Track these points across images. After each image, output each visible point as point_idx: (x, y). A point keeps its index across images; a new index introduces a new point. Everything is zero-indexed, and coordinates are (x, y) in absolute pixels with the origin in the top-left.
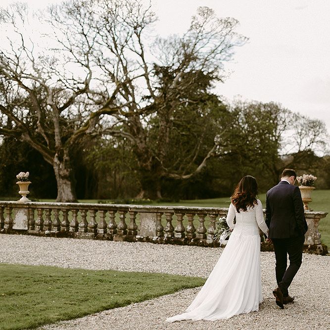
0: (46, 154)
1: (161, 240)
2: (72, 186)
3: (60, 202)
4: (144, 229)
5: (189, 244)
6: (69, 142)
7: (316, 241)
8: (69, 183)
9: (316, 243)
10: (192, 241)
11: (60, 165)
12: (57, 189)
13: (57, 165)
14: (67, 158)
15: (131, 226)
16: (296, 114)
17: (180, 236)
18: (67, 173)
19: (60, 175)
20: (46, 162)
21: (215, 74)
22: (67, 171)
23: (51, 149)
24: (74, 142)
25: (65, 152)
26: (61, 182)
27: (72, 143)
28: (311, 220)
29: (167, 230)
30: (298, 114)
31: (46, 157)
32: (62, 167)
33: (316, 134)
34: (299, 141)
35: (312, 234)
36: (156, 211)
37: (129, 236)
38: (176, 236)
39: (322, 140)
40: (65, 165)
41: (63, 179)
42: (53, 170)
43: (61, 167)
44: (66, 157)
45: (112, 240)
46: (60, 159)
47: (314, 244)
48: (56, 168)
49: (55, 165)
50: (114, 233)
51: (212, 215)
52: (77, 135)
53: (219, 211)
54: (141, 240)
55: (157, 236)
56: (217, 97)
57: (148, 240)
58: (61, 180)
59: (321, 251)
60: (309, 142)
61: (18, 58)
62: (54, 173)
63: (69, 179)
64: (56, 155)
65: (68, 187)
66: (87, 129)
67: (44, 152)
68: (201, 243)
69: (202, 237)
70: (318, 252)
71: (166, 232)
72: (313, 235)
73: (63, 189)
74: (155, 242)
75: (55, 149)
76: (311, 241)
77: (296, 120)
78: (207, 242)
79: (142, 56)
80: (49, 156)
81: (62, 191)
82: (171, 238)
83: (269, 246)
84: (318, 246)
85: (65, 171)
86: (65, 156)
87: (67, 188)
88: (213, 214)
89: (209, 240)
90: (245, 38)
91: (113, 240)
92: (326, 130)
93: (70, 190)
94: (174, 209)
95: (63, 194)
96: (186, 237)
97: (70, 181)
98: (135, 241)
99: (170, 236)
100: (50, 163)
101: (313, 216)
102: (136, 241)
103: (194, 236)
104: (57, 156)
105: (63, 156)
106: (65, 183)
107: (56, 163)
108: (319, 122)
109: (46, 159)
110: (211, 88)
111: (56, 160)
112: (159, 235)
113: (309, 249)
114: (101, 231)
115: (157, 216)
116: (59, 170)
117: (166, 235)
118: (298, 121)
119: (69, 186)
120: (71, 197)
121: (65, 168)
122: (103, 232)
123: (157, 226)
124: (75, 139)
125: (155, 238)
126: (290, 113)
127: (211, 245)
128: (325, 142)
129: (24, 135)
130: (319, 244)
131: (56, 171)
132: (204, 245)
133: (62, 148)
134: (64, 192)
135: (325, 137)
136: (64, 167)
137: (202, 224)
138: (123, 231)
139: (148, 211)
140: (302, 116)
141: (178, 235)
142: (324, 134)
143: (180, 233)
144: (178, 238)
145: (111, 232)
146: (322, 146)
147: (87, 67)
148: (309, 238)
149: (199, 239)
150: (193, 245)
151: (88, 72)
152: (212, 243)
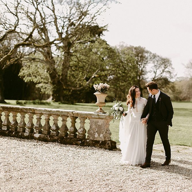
5: (12, 135)
7: (106, 138)
9: (106, 140)
10: (14, 133)
16: (154, 54)
17: (6, 129)
28: (103, 120)
30: (155, 54)
33: (166, 67)
34: (155, 71)
38: (3, 129)
39: (169, 71)
47: (105, 141)
53: (34, 110)
59: (109, 146)
60: (162, 72)
66: (12, 55)
68: (20, 135)
69: (21, 131)
70: (107, 147)
72: (104, 133)
76: (103, 138)
77: (154, 58)
78: (25, 135)
79: (53, 11)
83: (70, 140)
84: (108, 142)
88: (31, 113)
89: (27, 134)
90: (120, 3)
92: (172, 65)
96: (10, 130)
101: (104, 117)
103: (16, 130)
108: (168, 59)
110: (103, 35)
113: (100, 145)
118: (155, 58)
126: (151, 53)
128: (171, 72)
130: (109, 141)
132: (22, 137)
135: (171, 69)
137: (22, 120)
140: (158, 55)
142: (170, 67)
143: (6, 127)
144: (4, 130)
146: (169, 74)
147: (16, 15)
148: (101, 135)
149: (19, 132)
150: (14, 136)
151: (17, 19)
152: (28, 136)
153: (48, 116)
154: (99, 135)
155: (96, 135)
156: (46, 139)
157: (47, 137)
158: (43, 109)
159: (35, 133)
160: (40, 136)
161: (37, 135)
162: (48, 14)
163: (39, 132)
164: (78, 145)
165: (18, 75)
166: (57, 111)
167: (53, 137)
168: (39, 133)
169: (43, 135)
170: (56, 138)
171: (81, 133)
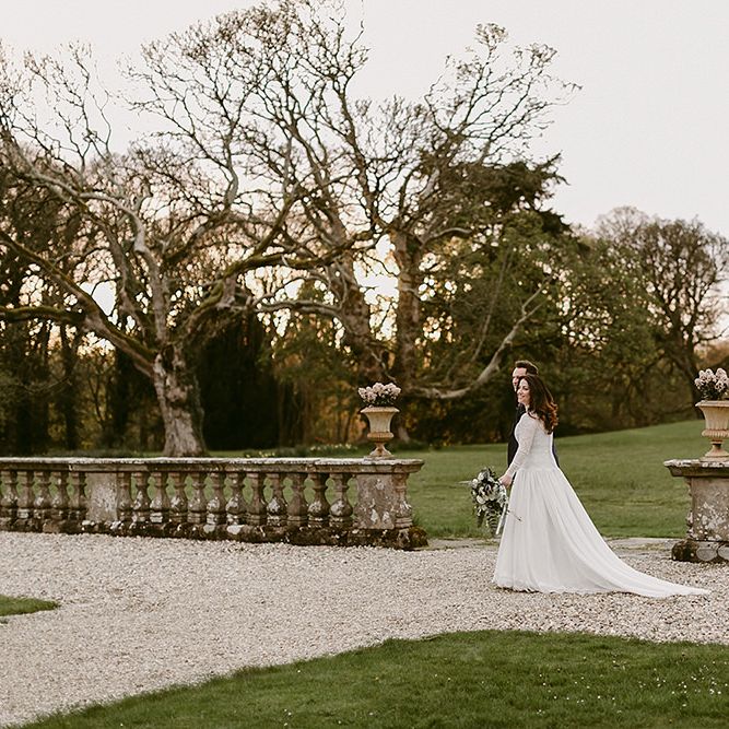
0: (139, 357)
1: (125, 528)
2: (195, 421)
3: (171, 456)
4: (96, 507)
5: (173, 534)
6: (184, 329)
7: (399, 521)
8: (189, 415)
9: (398, 525)
10: (179, 529)
11: (166, 378)
12: (164, 430)
13: (160, 379)
14: (180, 363)
15: (75, 502)
17: (160, 520)
18: (183, 395)
19: (167, 400)
20: (140, 372)
21: (551, 169)
22: (183, 390)
23: (149, 346)
24: (194, 330)
25: (175, 350)
26: (170, 415)
27: (189, 330)
28: (388, 477)
29: (136, 508)
31: (140, 362)
32: (171, 382)
35: (390, 507)
36: (114, 469)
37: (71, 522)
38: (153, 520)
40: (178, 378)
41: (174, 409)
42: (154, 389)
43: (168, 383)
44: (178, 362)
45: (40, 530)
46: (167, 366)
47: (394, 528)
48: (159, 385)
49: (157, 379)
50: (46, 517)
51: (213, 474)
52: (199, 315)
53: (223, 465)
54: (90, 530)
55: (119, 519)
56: (560, 217)
57: (103, 529)
58: (171, 409)
59: (405, 542)
61: (83, 158)
62: (156, 396)
63: (187, 407)
64: (159, 357)
65: (187, 425)
66: (219, 300)
67: (134, 353)
68: (193, 532)
69: (196, 521)
70: (400, 544)
71: (137, 511)
72: (392, 510)
73: (177, 430)
74: (114, 533)
75: (156, 344)
76: (389, 521)
78: (205, 530)
80: (145, 361)
81: (174, 434)
82: (144, 523)
83: (314, 533)
84: (401, 531)
85: (178, 390)
86: (176, 358)
87: (183, 426)
88: (215, 472)
91: (41, 532)
93: (191, 430)
94: (146, 464)
95: (177, 440)
96: (170, 520)
97: (190, 412)
98: (79, 532)
99: (142, 519)
100: (148, 374)
101: (389, 469)
102: (82, 532)
103: (185, 519)
104: (160, 361)
105: (173, 359)
106: (180, 417)
107: (159, 375)
109: (140, 368)
110: (543, 196)
111: (158, 369)
112: (122, 518)
113: (384, 539)
114: (24, 514)
115: (119, 479)
116: (166, 388)
117: (135, 518)
119: (189, 422)
120: (193, 446)
121: (178, 385)
122: (26, 516)
123: (118, 499)
124: (197, 323)
125: (114, 525)
127: (212, 537)
129: (91, 318)
130: (403, 528)
131: (160, 391)
132: (200, 536)
133: (169, 343)
134: (177, 435)
136: (175, 382)
137: (198, 492)
138: (61, 512)
139: (101, 469)
141: (157, 518)
143: (159, 514)
144: (156, 523)
145: (40, 515)
147: (229, 167)
148: (386, 516)
149: (192, 524)
150: (179, 536)
151: (231, 179)
152: (214, 532)
153: (259, 478)
154: (381, 517)
155: (374, 517)
156: (257, 536)
157: (259, 530)
158: (244, 460)
159: (229, 524)
160: (242, 529)
161: (234, 529)
162: (335, 148)
163: (240, 519)
164: (332, 545)
165: (256, 363)
166: (277, 463)
167: (272, 530)
168: (240, 523)
169: (250, 528)
170: (279, 531)
171: (338, 514)
